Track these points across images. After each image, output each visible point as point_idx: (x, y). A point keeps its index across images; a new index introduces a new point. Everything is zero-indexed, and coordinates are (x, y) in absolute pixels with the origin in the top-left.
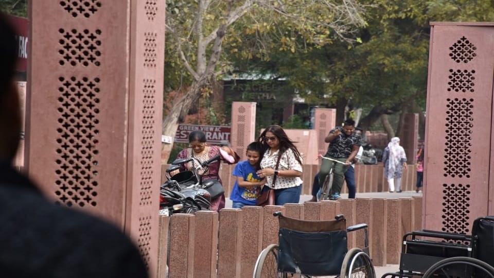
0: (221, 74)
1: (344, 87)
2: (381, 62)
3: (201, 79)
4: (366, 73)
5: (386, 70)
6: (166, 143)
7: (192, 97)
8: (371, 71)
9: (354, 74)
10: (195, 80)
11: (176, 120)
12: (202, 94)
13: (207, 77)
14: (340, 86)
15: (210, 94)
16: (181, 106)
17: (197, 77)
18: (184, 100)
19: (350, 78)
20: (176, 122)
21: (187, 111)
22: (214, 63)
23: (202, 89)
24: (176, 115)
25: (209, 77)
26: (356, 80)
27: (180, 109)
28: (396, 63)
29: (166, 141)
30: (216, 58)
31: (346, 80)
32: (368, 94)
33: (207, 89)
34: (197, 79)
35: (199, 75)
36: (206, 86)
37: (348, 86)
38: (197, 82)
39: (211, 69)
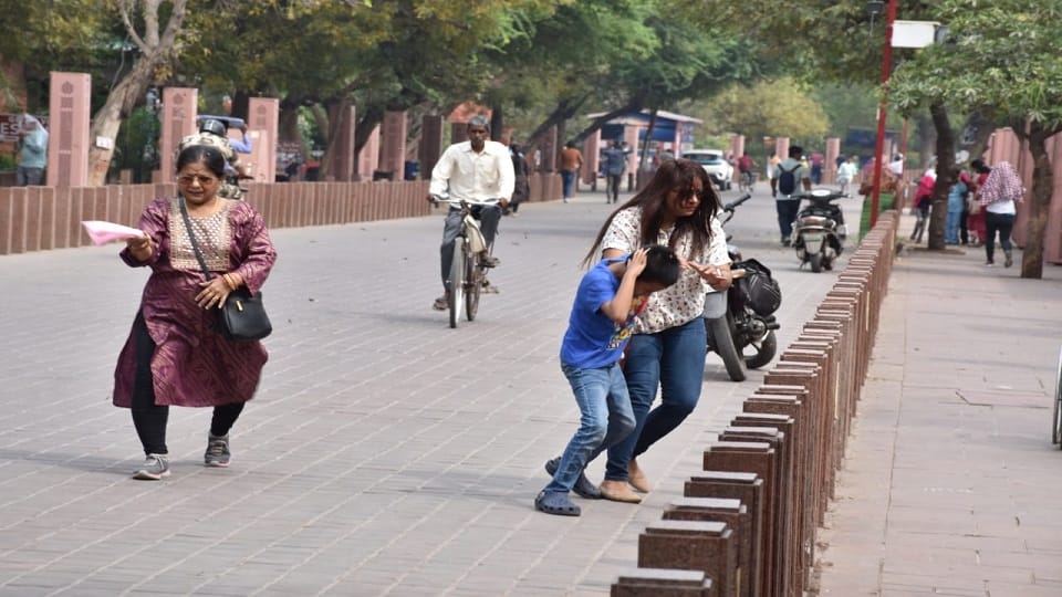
1: (265, 66)
2: (327, 32)
3: (154, 55)
4: (297, 47)
5: (334, 44)
6: (103, 149)
7: (140, 81)
9: (279, 48)
10: (145, 56)
11: (116, 114)
12: (157, 76)
13: (163, 52)
14: (261, 65)
15: (168, 77)
16: (124, 94)
17: (147, 51)
18: (128, 86)
19: (275, 53)
20: (116, 118)
21: (132, 102)
22: (174, 31)
23: (156, 70)
24: (117, 106)
25: (167, 52)
26: (284, 56)
27: (123, 97)
28: (350, 34)
29: (105, 146)
30: (177, 23)
31: (270, 56)
33: (164, 69)
34: (148, 55)
35: (150, 48)
36: (163, 64)
37: (272, 65)
38: (147, 59)
39: (170, 40)
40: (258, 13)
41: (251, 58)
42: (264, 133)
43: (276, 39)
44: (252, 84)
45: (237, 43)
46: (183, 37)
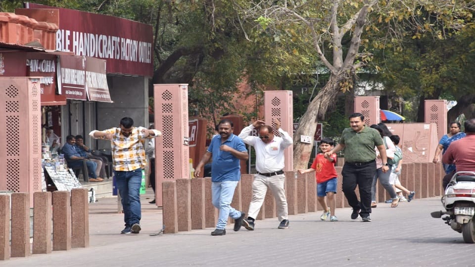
0: (360, 68)
1: (440, 77)
3: (339, 73)
4: (464, 61)
6: (306, 144)
7: (330, 93)
8: (470, 58)
9: (451, 63)
10: (333, 74)
11: (314, 118)
12: (342, 89)
13: (346, 71)
14: (436, 76)
15: (350, 88)
16: (319, 103)
17: (334, 71)
18: (321, 97)
19: (447, 66)
20: (314, 121)
21: (325, 108)
22: (353, 55)
23: (341, 84)
24: (314, 112)
25: (349, 71)
26: (454, 68)
27: (318, 106)
29: (307, 141)
30: (355, 49)
31: (443, 69)
32: (466, 83)
33: (347, 83)
34: (335, 74)
35: (336, 69)
36: (345, 80)
37: (445, 75)
38: (335, 76)
39: (350, 62)
40: (419, 37)
41: (429, 72)
42: (434, 125)
43: (449, 55)
44: (431, 90)
45: (418, 61)
46: (360, 59)
